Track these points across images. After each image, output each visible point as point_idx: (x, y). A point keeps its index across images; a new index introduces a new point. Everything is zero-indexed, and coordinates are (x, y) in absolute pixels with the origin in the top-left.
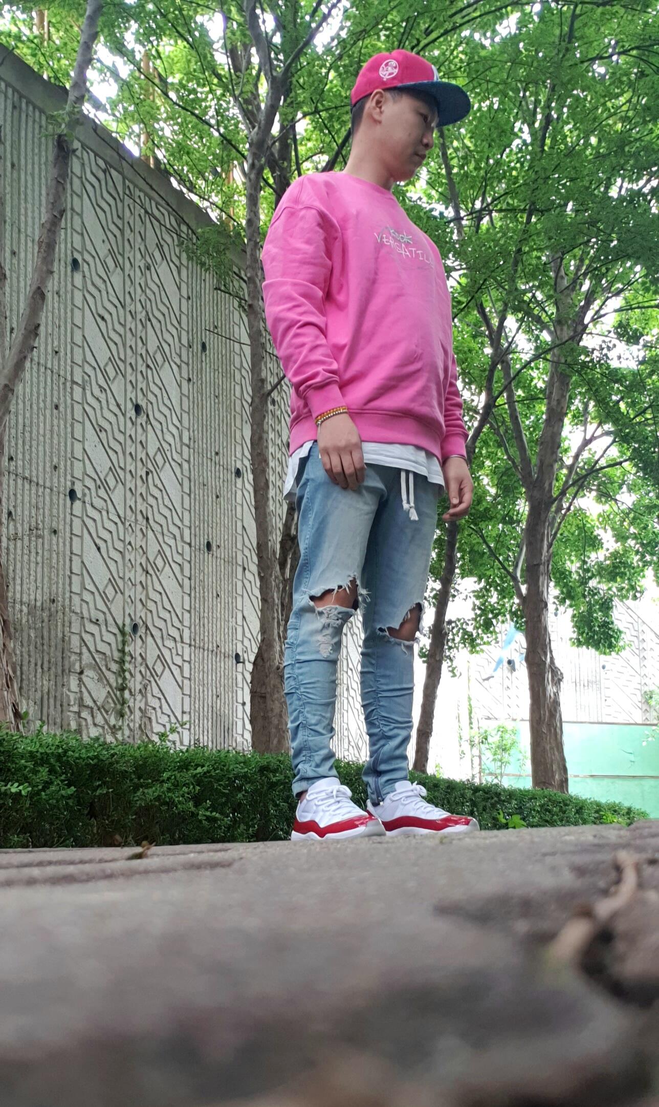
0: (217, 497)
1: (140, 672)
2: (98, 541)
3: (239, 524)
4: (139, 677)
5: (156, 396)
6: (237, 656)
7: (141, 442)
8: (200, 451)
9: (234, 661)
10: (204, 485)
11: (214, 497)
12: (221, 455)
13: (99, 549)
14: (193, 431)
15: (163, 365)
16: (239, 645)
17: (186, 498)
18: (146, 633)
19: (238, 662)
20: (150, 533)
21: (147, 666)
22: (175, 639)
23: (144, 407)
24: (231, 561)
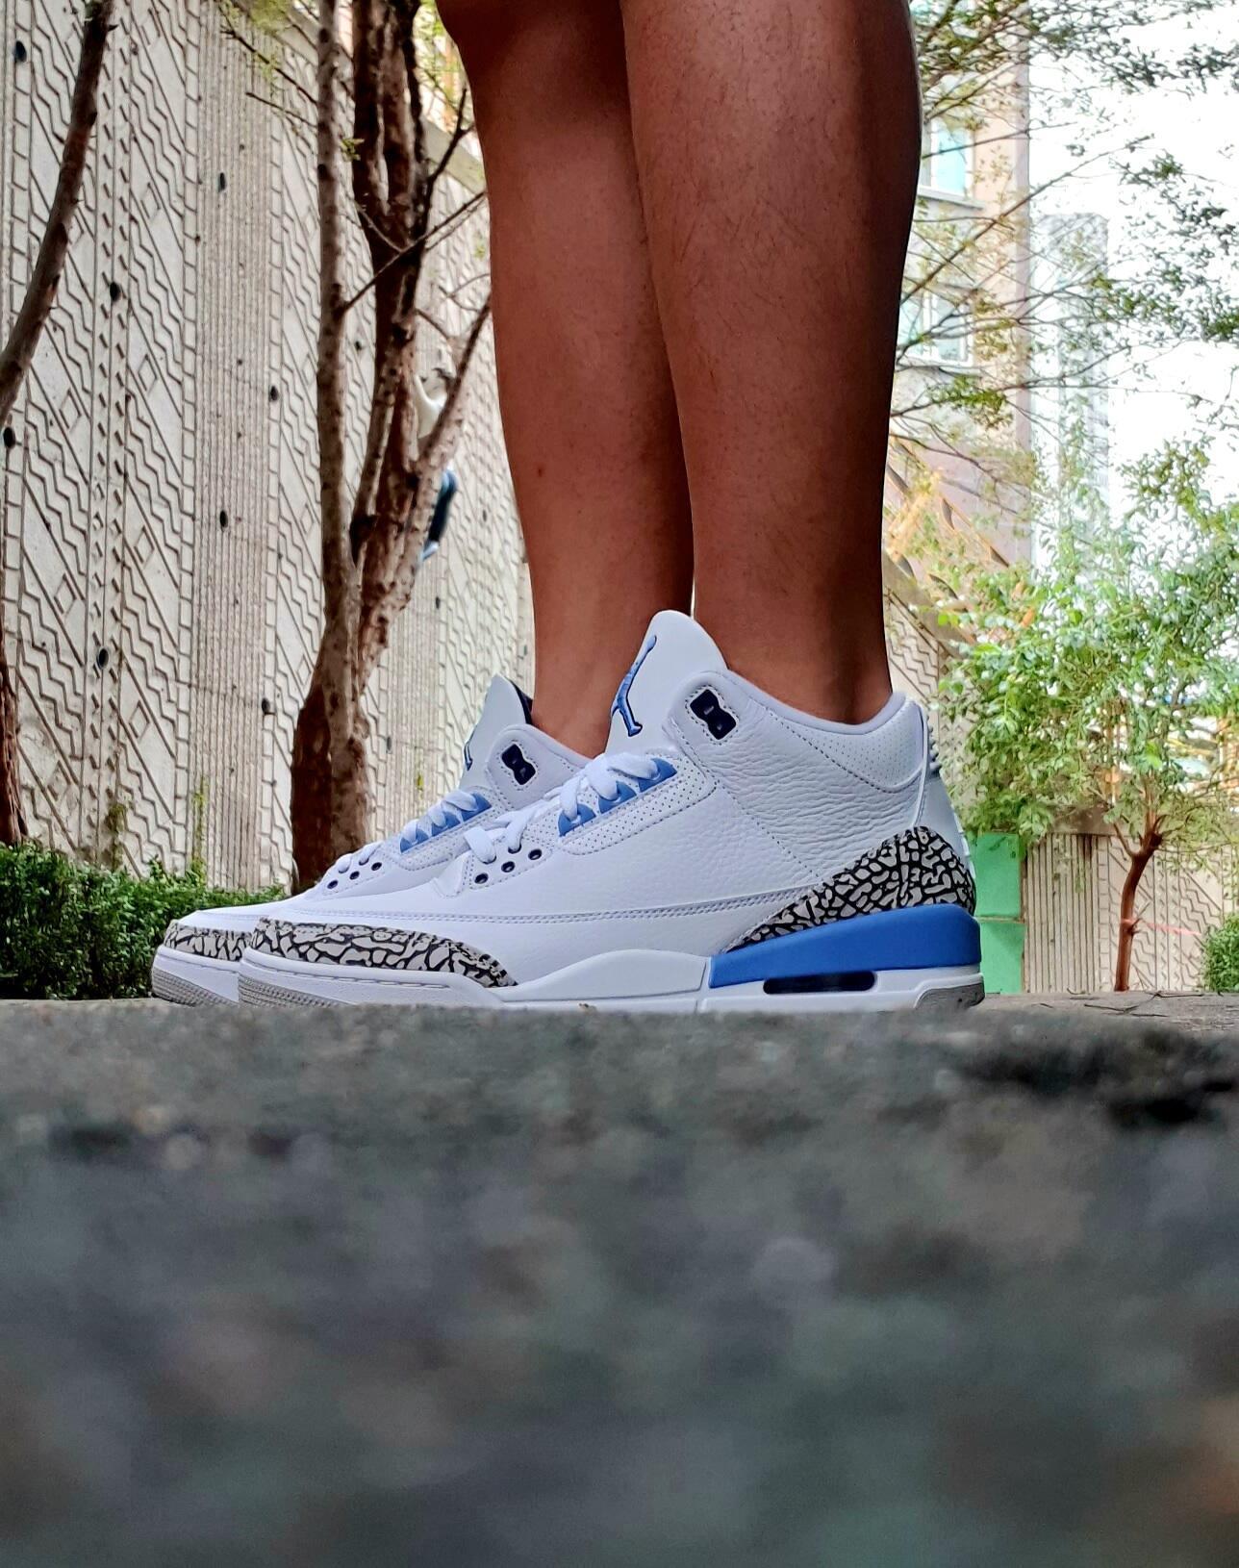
0: (239, 435)
1: (110, 730)
2: (47, 513)
3: (273, 480)
4: (106, 738)
5: (143, 268)
6: (265, 704)
7: (118, 347)
8: (214, 357)
9: (261, 712)
10: (218, 416)
11: (234, 436)
12: (246, 365)
13: (48, 526)
14: (203, 325)
15: (155, 215)
16: (269, 685)
17: (189, 438)
18: (120, 665)
19: (266, 712)
20: (130, 501)
21: (120, 721)
22: (164, 675)
23: (125, 287)
24: (258, 545)
